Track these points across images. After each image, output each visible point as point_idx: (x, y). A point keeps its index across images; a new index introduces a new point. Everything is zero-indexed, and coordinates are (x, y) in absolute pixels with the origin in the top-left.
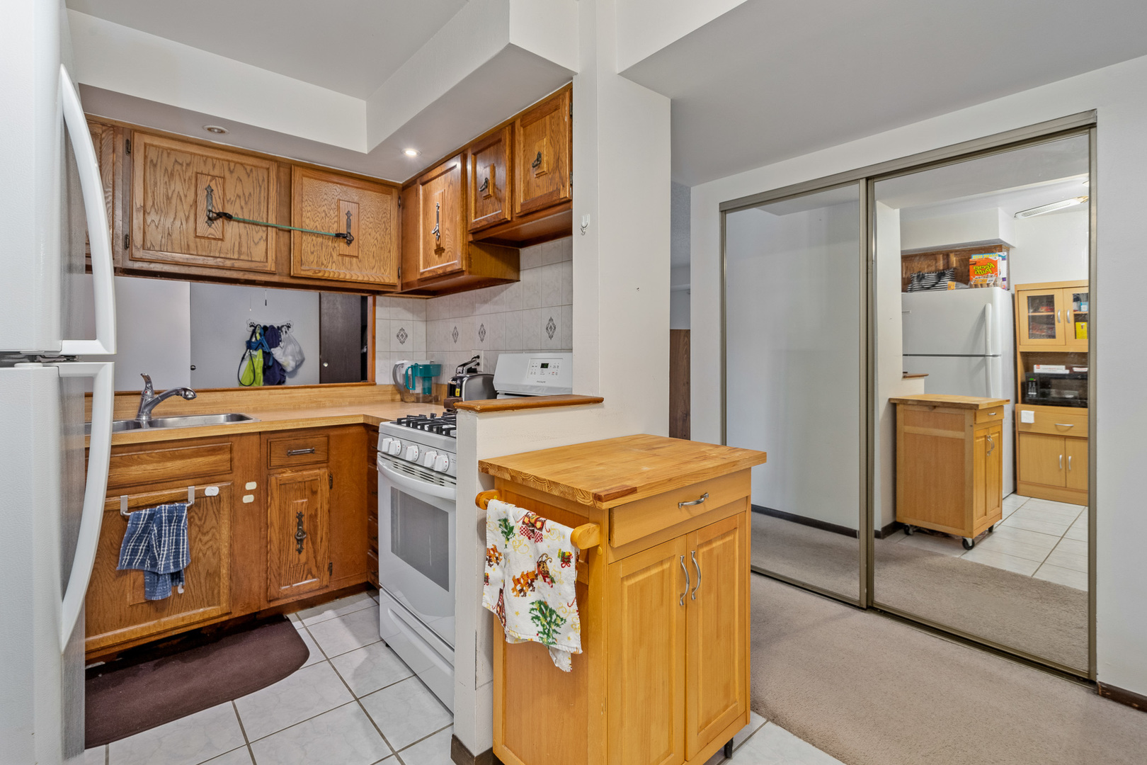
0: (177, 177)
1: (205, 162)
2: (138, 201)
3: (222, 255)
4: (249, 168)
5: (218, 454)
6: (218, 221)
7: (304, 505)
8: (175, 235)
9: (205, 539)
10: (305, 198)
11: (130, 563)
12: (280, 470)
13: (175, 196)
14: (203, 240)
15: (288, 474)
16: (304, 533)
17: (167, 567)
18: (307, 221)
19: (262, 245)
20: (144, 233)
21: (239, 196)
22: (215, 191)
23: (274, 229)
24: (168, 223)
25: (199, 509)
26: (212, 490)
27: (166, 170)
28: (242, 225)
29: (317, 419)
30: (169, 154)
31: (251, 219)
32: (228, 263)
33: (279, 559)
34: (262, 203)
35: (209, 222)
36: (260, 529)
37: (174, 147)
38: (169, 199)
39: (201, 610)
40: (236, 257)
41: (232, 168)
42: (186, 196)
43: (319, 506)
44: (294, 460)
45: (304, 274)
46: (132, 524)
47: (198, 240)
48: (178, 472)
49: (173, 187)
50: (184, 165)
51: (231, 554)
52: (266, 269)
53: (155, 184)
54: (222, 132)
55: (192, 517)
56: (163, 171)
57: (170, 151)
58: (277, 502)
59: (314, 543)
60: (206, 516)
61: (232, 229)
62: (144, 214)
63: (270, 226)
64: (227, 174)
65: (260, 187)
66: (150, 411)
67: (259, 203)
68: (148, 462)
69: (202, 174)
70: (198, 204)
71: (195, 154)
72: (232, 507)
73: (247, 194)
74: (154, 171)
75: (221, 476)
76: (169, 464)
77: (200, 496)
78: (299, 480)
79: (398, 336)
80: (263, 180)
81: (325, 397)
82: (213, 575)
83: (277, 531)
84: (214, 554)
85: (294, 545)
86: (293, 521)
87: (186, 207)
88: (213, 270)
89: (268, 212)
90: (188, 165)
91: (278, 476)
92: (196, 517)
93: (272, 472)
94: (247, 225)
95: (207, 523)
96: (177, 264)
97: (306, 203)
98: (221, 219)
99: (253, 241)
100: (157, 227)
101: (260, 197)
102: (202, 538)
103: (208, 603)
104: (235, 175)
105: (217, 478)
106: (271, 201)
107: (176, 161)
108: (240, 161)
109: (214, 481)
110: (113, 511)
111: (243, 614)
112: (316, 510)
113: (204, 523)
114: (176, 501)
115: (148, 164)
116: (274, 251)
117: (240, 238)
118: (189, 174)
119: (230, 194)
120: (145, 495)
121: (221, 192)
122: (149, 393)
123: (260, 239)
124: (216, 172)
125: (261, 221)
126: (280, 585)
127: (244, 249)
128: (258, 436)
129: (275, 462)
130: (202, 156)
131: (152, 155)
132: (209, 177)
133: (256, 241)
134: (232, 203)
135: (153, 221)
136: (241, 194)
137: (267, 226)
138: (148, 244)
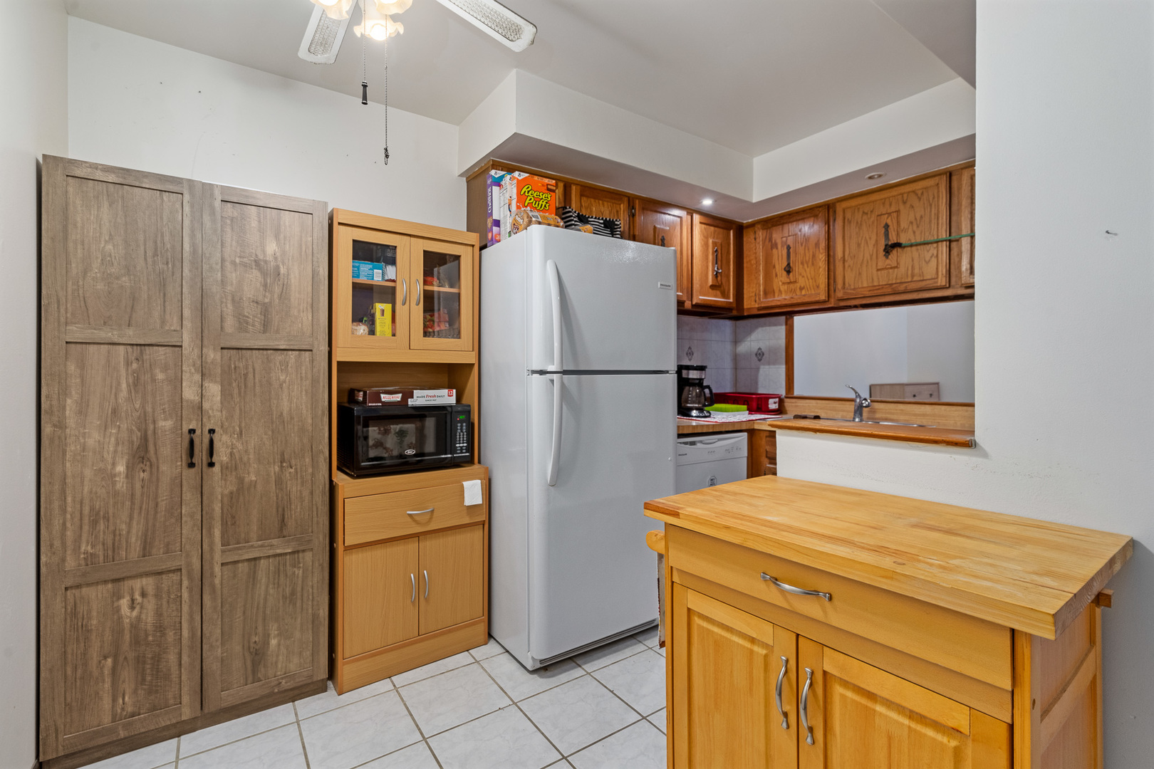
0: (864, 225)
1: (884, 204)
3: (899, 281)
4: (920, 192)
6: (893, 252)
13: (863, 241)
14: (883, 272)
19: (934, 262)
20: (843, 277)
21: (911, 223)
22: (891, 227)
23: (944, 243)
24: (859, 266)
27: (857, 223)
28: (914, 248)
30: (858, 209)
31: (923, 240)
34: (933, 222)
35: (887, 255)
37: (860, 202)
38: (859, 245)
40: (909, 279)
41: (905, 199)
42: (870, 238)
47: (879, 272)
49: (861, 233)
50: (869, 213)
52: (936, 285)
53: (850, 237)
56: (855, 224)
57: (859, 206)
61: (906, 255)
62: (844, 263)
63: (940, 241)
64: (902, 207)
65: (931, 205)
67: (930, 221)
69: (881, 215)
70: (879, 241)
71: (876, 201)
73: (918, 218)
74: (850, 227)
80: (934, 198)
87: (871, 247)
88: (891, 296)
89: (938, 228)
90: (872, 212)
94: (919, 247)
96: (864, 296)
98: (895, 250)
99: (925, 260)
100: (852, 270)
101: (930, 215)
104: (908, 205)
106: (940, 215)
107: (864, 212)
108: (911, 189)
115: (846, 222)
117: (913, 260)
118: (872, 219)
119: (904, 224)
121: (896, 224)
123: (931, 257)
124: (893, 209)
125: (932, 239)
127: (917, 271)
130: (882, 199)
131: (848, 215)
132: (886, 215)
133: (927, 259)
134: (905, 230)
135: (849, 266)
136: (913, 220)
137: (937, 242)
138: (847, 285)
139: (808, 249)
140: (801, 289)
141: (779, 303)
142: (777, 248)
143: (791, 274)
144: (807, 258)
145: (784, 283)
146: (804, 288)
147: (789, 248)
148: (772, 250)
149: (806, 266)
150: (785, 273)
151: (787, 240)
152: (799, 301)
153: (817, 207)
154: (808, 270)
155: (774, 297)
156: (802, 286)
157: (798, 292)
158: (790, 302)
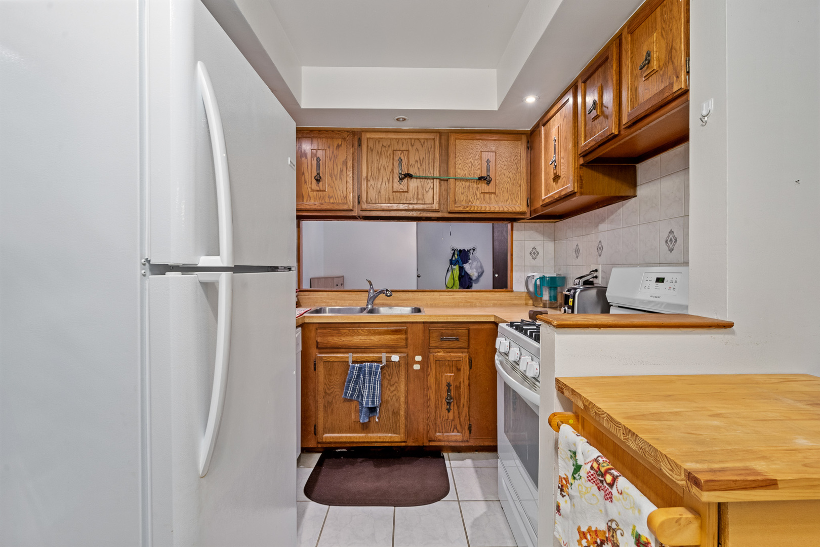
0: (383, 155)
1: (398, 142)
2: (364, 174)
3: (408, 202)
4: (422, 141)
5: (399, 334)
6: (405, 180)
7: (452, 378)
8: (383, 193)
9: (392, 389)
10: (458, 154)
11: (352, 395)
12: (436, 350)
13: (382, 167)
14: (397, 193)
15: (441, 354)
16: (451, 398)
17: (367, 403)
18: (459, 171)
19: (431, 192)
20: (367, 193)
21: (417, 161)
22: (403, 160)
23: (438, 180)
24: (379, 186)
25: (389, 368)
26: (395, 358)
27: (378, 152)
28: (418, 180)
29: (460, 316)
30: (379, 142)
31: (424, 175)
32: (411, 207)
33: (435, 413)
34: (431, 163)
35: (400, 181)
36: (424, 389)
37: (381, 137)
38: (379, 170)
39: (390, 435)
40: (415, 202)
41: (413, 143)
42: (388, 167)
43: (462, 380)
44: (445, 344)
45: (457, 209)
46: (351, 371)
47: (394, 193)
48: (377, 343)
49: (381, 161)
50: (387, 146)
51: (407, 403)
52: (433, 208)
53: (372, 162)
54: (404, 120)
55: (385, 373)
56: (376, 152)
57: (379, 140)
58: (434, 372)
59: (458, 407)
60: (392, 374)
61: (413, 184)
62: (367, 182)
63: (435, 178)
64: (410, 148)
65: (429, 152)
66: (373, 302)
67: (429, 163)
68: (362, 335)
69: (396, 150)
70: (394, 170)
71: (392, 139)
72: (407, 371)
73: (421, 159)
74: (372, 154)
75: (401, 349)
76: (372, 337)
77: (389, 360)
78: (449, 359)
79: (531, 253)
80: (431, 147)
81: (476, 299)
82: (396, 413)
83: (434, 393)
84: (397, 400)
85: (445, 406)
86: (444, 388)
87: (388, 173)
88: (403, 212)
89: (434, 169)
90: (389, 146)
91: (435, 354)
92: (387, 374)
93: (431, 350)
94: (421, 180)
95: (393, 379)
96: (383, 210)
97: (458, 159)
98: (407, 178)
99: (425, 190)
100: (373, 188)
101: (429, 160)
102: (390, 388)
103: (393, 431)
104: (415, 147)
105: (399, 350)
106: (436, 160)
107: (383, 145)
108: (417, 137)
109: (396, 351)
110: (346, 362)
111: (413, 445)
112: (460, 383)
113: (391, 378)
114: (375, 362)
115: (369, 150)
116: (438, 195)
117: (418, 189)
118: (389, 152)
119: (412, 161)
120: (360, 355)
121: (406, 160)
122: (372, 291)
123: (429, 188)
124: (404, 148)
125: (430, 176)
126: (436, 431)
127: (420, 196)
128: (423, 324)
129: (433, 344)
130: (396, 139)
131: (371, 144)
132: (400, 152)
133: (427, 190)
134: (413, 166)
135: (371, 185)
136: (418, 159)
137: (433, 179)
138: (369, 200)
139: (337, 165)
140: (330, 197)
141: (308, 207)
142: (306, 158)
143: (321, 183)
144: (336, 173)
145: (313, 190)
146: (331, 198)
147: (318, 160)
148: (301, 158)
149: (334, 178)
150: (314, 181)
151: (317, 152)
152: (329, 207)
153: (345, 131)
154: (336, 182)
155: (303, 201)
156: (331, 195)
157: (327, 200)
158: (319, 208)
